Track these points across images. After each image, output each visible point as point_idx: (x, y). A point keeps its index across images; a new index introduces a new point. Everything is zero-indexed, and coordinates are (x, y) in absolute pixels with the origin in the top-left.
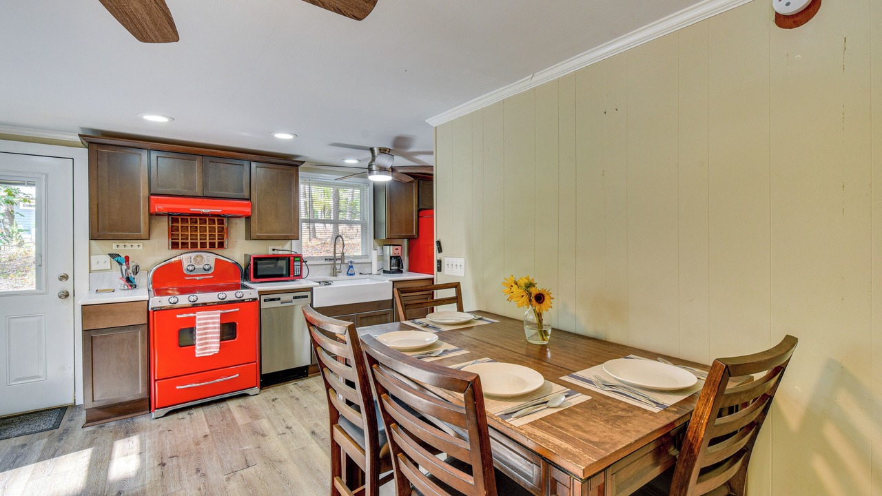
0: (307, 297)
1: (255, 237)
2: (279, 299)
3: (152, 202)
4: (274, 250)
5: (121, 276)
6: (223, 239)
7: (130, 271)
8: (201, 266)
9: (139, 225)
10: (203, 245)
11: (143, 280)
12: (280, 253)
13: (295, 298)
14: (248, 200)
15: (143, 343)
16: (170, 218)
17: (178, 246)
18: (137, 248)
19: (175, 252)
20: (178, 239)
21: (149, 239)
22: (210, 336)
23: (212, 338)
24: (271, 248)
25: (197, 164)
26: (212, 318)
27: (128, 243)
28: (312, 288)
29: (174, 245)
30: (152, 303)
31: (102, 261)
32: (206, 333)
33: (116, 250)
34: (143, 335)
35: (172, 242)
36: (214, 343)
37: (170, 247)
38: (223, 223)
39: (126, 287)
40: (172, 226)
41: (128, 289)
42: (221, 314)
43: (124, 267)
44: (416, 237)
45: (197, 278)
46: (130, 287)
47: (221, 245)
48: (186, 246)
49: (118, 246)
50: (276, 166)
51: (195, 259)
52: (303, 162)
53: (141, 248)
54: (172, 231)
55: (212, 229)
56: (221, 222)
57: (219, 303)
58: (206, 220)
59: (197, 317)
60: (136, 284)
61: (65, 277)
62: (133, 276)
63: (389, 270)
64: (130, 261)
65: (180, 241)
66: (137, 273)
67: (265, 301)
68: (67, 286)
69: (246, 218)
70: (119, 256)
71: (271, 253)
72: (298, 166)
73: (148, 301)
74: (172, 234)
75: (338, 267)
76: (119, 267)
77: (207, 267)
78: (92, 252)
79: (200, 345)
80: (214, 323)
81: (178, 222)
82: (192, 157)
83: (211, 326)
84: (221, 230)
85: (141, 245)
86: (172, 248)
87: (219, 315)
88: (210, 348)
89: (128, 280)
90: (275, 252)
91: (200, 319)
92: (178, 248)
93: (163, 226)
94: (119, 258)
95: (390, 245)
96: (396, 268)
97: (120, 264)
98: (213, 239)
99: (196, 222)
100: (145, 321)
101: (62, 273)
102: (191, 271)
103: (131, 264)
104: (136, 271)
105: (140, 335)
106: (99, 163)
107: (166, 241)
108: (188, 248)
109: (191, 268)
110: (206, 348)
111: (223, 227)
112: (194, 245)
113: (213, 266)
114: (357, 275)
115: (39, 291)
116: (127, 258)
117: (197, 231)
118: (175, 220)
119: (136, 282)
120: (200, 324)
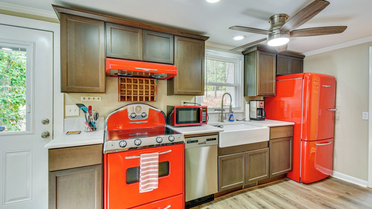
0: (215, 139)
1: (177, 93)
2: (197, 141)
3: (107, 62)
4: (185, 103)
5: (85, 121)
6: (153, 95)
7: (92, 117)
8: (140, 114)
9: (98, 82)
10: (141, 99)
11: (102, 124)
12: (188, 105)
13: (208, 140)
14: (172, 64)
15: (98, 180)
16: (120, 79)
17: (125, 99)
18: (98, 100)
19: (123, 103)
20: (125, 94)
21: (105, 93)
22: (151, 175)
23: (152, 177)
24: (183, 102)
25: (139, 35)
26: (152, 159)
27: (92, 96)
28: (218, 133)
29: (122, 98)
30: (106, 146)
31: (73, 110)
32: (148, 173)
33: (83, 101)
34: (98, 173)
35: (121, 96)
36: (154, 181)
37: (120, 99)
38: (153, 83)
39: (89, 130)
40: (121, 84)
41: (90, 131)
42: (160, 156)
43: (88, 114)
44: (275, 95)
45: (137, 123)
46: (91, 130)
47: (153, 99)
48: (130, 99)
49: (84, 98)
50: (191, 40)
51: (136, 109)
52: (208, 38)
53: (100, 100)
54: (121, 89)
55: (147, 87)
56: (153, 82)
57: (157, 146)
58: (143, 80)
59: (142, 159)
60: (96, 127)
61: (46, 122)
62: (94, 121)
63: (256, 118)
64: (92, 109)
65: (126, 95)
66: (97, 119)
67: (188, 143)
68: (48, 128)
69: (167, 80)
70: (84, 105)
71: (183, 105)
72: (204, 41)
73: (103, 144)
74: (121, 90)
75: (224, 115)
76: (84, 114)
77: (144, 115)
78: (66, 103)
79: (143, 183)
80: (154, 164)
81: (125, 82)
82: (136, 30)
83: (152, 166)
84: (153, 87)
85: (100, 98)
86: (121, 100)
87: (158, 157)
88: (151, 185)
89: (90, 124)
90: (186, 105)
91: (143, 161)
92: (125, 100)
93: (115, 83)
94: (83, 107)
95: (257, 101)
96: (260, 116)
97: (85, 112)
98: (147, 95)
99: (137, 82)
100: (100, 162)
101: (45, 118)
102: (133, 118)
103: (93, 113)
104: (97, 117)
105: (96, 174)
106: (68, 30)
107: (116, 95)
108: (131, 100)
109: (133, 115)
110: (148, 186)
111: (154, 86)
112: (135, 98)
113: (148, 114)
114: (235, 121)
115: (28, 132)
116: (90, 108)
117: (137, 88)
118: (122, 80)
119: (96, 126)
120: (144, 165)
